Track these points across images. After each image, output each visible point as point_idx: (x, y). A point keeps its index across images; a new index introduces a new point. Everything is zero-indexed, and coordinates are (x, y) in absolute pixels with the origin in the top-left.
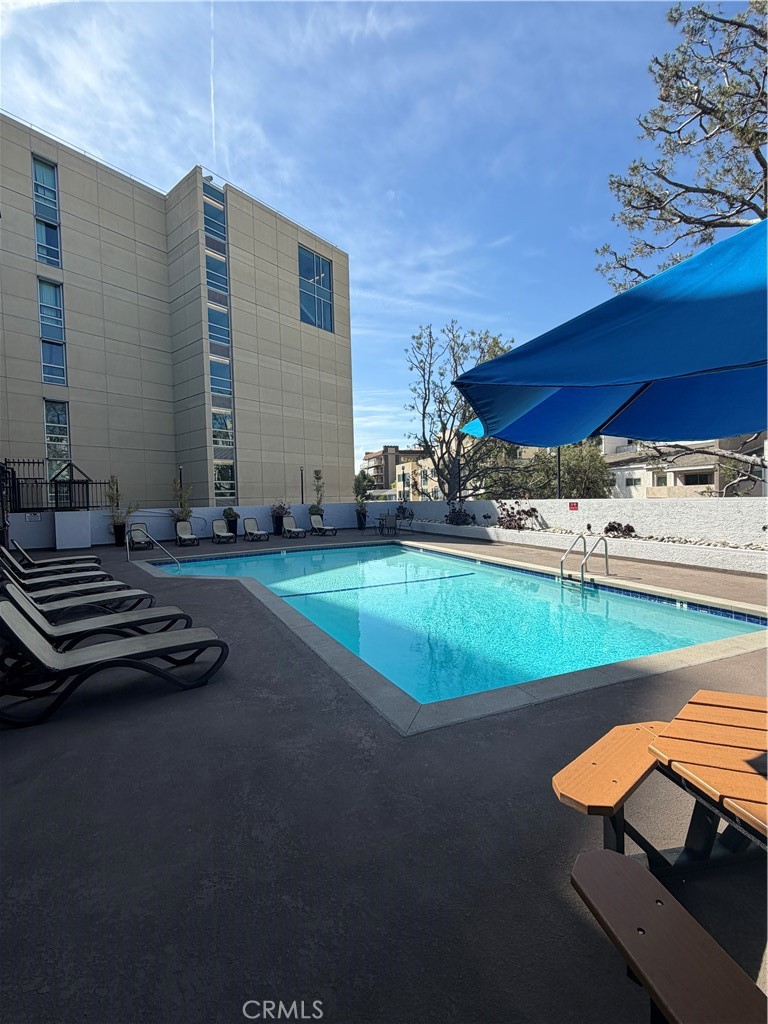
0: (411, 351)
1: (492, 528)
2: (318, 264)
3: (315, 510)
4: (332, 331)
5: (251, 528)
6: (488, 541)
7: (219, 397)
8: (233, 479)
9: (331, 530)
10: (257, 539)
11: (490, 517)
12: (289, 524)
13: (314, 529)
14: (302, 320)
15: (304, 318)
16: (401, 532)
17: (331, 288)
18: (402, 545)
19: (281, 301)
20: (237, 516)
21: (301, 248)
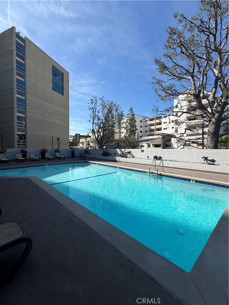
0: (90, 104)
1: (117, 157)
2: (59, 73)
3: (57, 151)
4: (63, 95)
5: (33, 156)
6: (116, 161)
7: (19, 110)
8: (24, 139)
9: (63, 157)
10: (35, 160)
11: (116, 154)
12: (47, 155)
13: (57, 157)
14: (53, 90)
15: (53, 89)
16: (87, 158)
17: (63, 81)
18: (89, 162)
19: (45, 81)
20: (27, 152)
21: (53, 66)
